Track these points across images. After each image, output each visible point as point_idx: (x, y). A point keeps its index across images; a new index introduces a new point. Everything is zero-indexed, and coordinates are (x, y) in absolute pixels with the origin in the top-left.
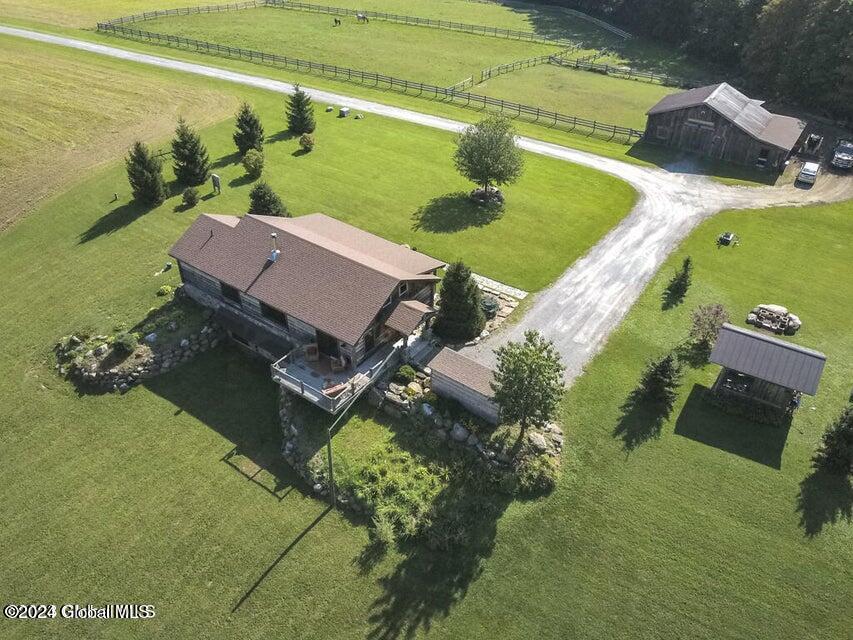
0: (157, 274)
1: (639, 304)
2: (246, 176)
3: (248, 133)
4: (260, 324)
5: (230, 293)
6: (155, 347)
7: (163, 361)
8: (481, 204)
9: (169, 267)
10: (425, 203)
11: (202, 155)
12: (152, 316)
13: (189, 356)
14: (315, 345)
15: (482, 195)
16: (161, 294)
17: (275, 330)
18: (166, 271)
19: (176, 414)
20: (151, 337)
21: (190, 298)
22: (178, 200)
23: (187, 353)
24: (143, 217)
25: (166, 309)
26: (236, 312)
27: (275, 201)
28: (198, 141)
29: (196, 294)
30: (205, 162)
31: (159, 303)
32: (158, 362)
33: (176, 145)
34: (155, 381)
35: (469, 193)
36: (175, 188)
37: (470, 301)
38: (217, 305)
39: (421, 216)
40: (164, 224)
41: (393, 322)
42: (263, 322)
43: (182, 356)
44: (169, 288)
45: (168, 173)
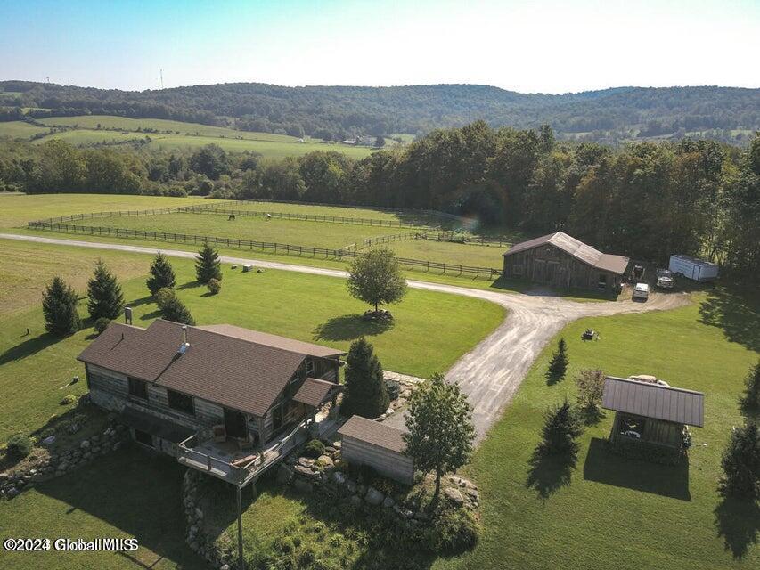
0: (62, 388)
1: (526, 383)
2: (157, 312)
4: (162, 416)
5: (138, 388)
6: (53, 449)
7: (60, 463)
8: (375, 321)
9: (76, 380)
10: (324, 322)
11: (117, 292)
12: (52, 422)
13: (88, 459)
14: (222, 426)
15: (374, 314)
16: (65, 403)
17: (182, 420)
18: (71, 384)
19: (67, 513)
20: (50, 439)
21: (94, 404)
22: (91, 331)
23: (87, 455)
24: (54, 346)
25: (70, 415)
26: (143, 409)
28: (114, 280)
29: (101, 398)
30: (119, 300)
31: (63, 410)
32: (53, 464)
33: (92, 284)
34: (48, 483)
35: (362, 314)
36: (87, 323)
37: (374, 376)
38: (122, 405)
39: (320, 331)
40: (74, 346)
41: (302, 396)
42: (172, 415)
43: (81, 457)
44: (74, 398)
45: (83, 311)
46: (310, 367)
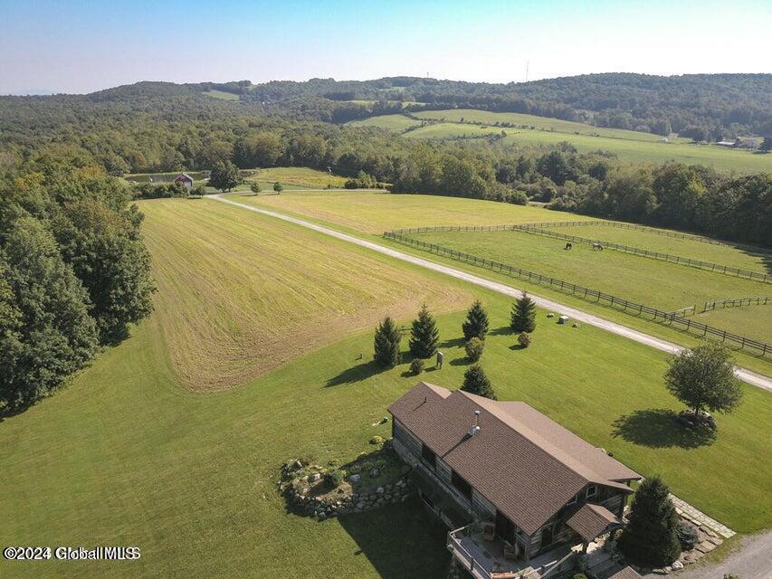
0: (374, 425)
2: (466, 359)
3: (476, 324)
4: (445, 488)
5: (428, 455)
6: (357, 487)
7: (359, 502)
8: (690, 426)
9: (385, 421)
10: (629, 413)
11: (434, 335)
12: (361, 459)
13: (380, 504)
14: (493, 525)
15: (691, 418)
16: (373, 442)
17: (459, 499)
18: (382, 423)
19: (356, 554)
20: (355, 477)
21: (395, 451)
22: (406, 367)
23: (380, 500)
24: (377, 376)
25: (373, 456)
26: (430, 474)
27: (486, 384)
28: (434, 324)
29: (400, 449)
30: (435, 341)
31: (369, 449)
32: (355, 501)
33: (416, 324)
34: (349, 518)
35: (678, 413)
36: (407, 357)
37: (664, 524)
38: (415, 462)
39: (622, 424)
40: (391, 384)
41: (576, 522)
42: (452, 491)
43: (375, 501)
44: (381, 439)
45: (404, 345)
46: (592, 491)
